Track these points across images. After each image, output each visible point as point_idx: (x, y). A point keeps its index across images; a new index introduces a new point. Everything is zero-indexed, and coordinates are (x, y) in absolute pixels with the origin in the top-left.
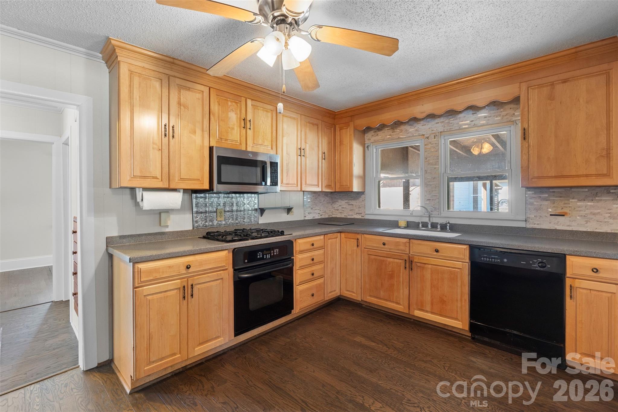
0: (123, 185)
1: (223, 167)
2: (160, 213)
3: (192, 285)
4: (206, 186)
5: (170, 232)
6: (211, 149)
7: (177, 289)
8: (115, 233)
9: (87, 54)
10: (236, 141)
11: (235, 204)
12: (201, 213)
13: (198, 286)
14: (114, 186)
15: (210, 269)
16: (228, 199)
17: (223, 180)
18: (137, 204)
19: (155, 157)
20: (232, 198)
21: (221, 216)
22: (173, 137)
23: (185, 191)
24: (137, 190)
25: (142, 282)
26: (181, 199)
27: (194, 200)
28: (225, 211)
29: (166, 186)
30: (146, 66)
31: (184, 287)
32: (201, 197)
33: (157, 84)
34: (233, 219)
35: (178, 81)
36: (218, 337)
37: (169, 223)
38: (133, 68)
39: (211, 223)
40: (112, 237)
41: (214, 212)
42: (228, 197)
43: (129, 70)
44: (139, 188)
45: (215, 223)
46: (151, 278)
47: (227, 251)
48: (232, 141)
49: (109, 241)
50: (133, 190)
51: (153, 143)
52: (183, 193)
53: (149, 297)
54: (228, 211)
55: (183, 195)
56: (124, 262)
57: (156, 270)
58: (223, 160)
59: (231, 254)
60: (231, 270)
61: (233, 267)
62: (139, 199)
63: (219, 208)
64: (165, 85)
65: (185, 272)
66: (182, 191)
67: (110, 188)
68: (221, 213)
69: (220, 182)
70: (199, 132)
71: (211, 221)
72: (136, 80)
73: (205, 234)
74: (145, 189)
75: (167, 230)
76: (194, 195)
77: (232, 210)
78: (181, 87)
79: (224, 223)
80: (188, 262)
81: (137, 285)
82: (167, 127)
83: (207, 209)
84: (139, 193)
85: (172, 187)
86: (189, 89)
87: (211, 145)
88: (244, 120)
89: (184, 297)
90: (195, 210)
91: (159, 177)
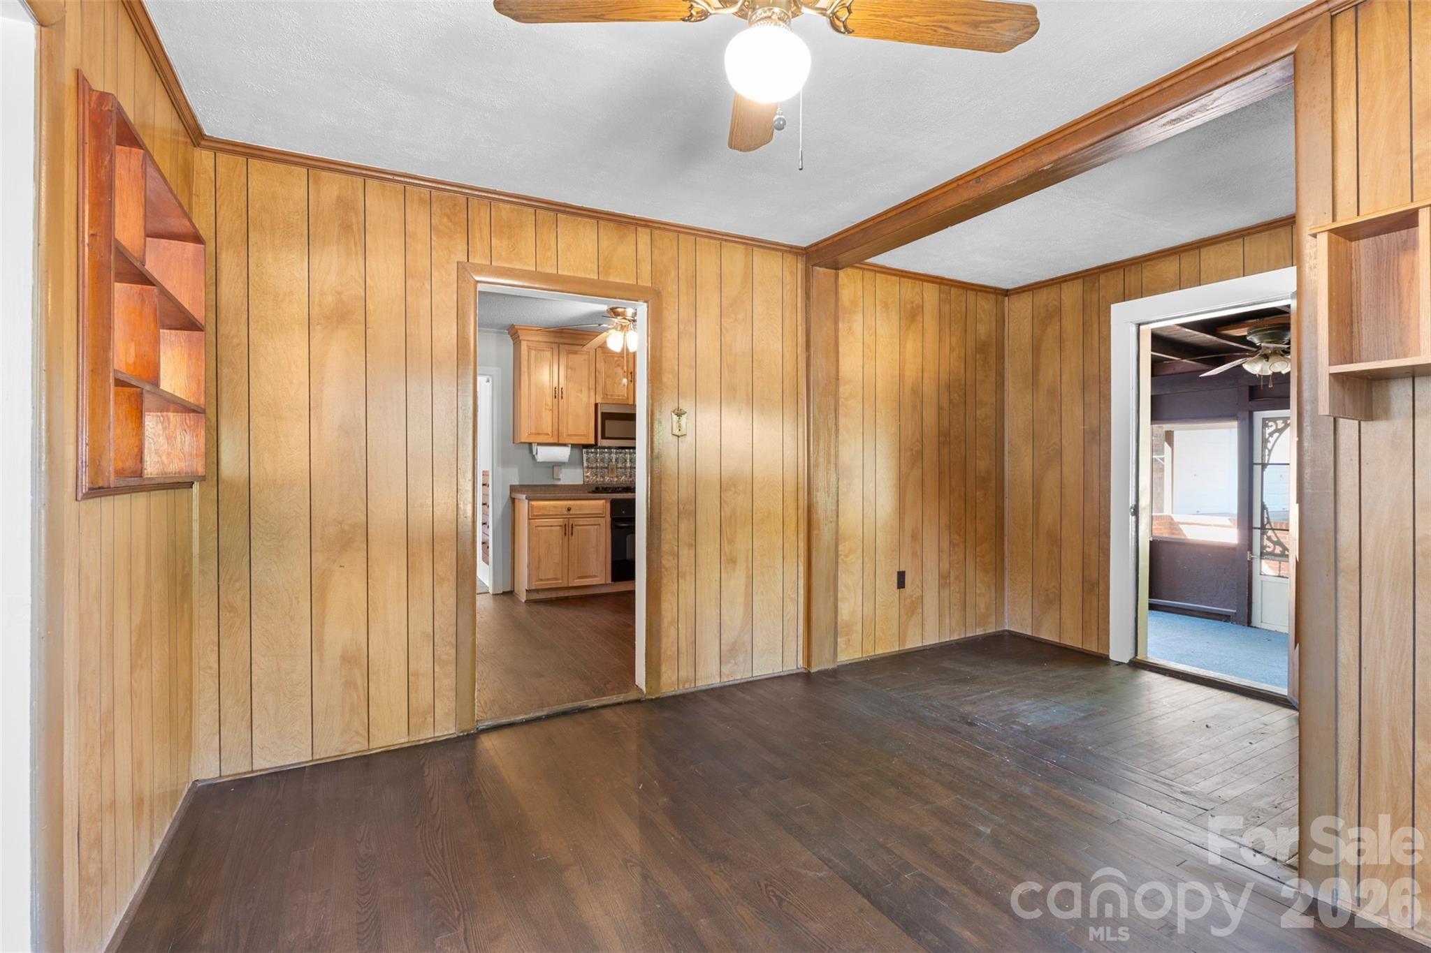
0: (523, 441)
1: (607, 422)
2: (553, 467)
3: (572, 525)
4: (592, 441)
5: (562, 485)
6: (596, 405)
7: (560, 526)
8: (516, 483)
9: (498, 333)
10: (624, 396)
11: (628, 460)
12: (592, 468)
13: (579, 527)
14: (516, 442)
15: (588, 514)
16: (621, 455)
17: (607, 436)
18: (534, 458)
19: (547, 417)
20: (626, 453)
21: (612, 473)
22: (562, 397)
23: (574, 446)
24: (533, 445)
25: (534, 516)
26: (569, 454)
27: (585, 456)
28: (617, 468)
29: (556, 441)
30: (540, 339)
31: (565, 525)
32: (592, 453)
33: (548, 354)
34: (626, 477)
35: (567, 347)
36: (595, 576)
37: (561, 477)
38: (530, 344)
39: (602, 479)
40: (514, 486)
41: (606, 468)
42: (621, 453)
43: (528, 346)
44: (535, 443)
45: (607, 479)
46: (540, 513)
47: (604, 501)
48: (619, 396)
49: (513, 489)
50: (530, 444)
51: (546, 405)
52: (572, 447)
53: (539, 528)
54: (621, 468)
55: (571, 450)
56: (523, 500)
57: (544, 508)
58: (607, 416)
59: (608, 505)
60: (609, 519)
61: (611, 517)
62: (534, 453)
63: (611, 464)
64: (556, 353)
65: (566, 513)
66: (570, 446)
67: (513, 443)
68: (612, 469)
69: (604, 437)
70: (585, 390)
71: (603, 476)
72: (533, 353)
73: (594, 489)
74: (539, 444)
75: (560, 483)
76: (584, 450)
77: (625, 466)
78: (569, 352)
79: (616, 479)
80: (569, 505)
81: (530, 517)
82: (557, 390)
83: (598, 465)
84: (535, 447)
85: (560, 442)
86: (575, 353)
87: (597, 402)
88: (631, 373)
89: (565, 534)
90: (585, 464)
91: (550, 433)
